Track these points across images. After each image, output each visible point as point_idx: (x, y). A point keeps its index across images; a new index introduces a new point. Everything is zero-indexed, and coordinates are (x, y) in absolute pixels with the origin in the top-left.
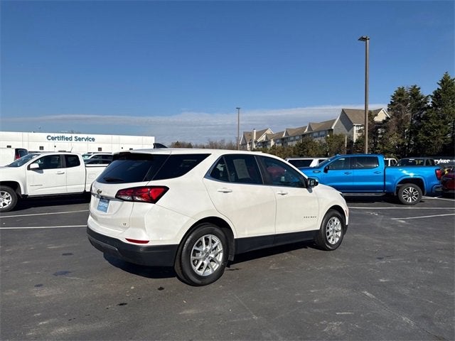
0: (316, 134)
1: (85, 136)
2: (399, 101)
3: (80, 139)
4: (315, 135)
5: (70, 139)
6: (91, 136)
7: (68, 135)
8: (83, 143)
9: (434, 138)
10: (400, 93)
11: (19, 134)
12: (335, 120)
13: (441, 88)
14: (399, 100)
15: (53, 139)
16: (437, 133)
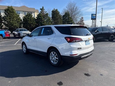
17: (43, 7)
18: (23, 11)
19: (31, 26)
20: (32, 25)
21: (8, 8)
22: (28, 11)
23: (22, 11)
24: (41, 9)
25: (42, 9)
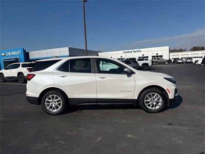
1: (137, 50)
3: (135, 52)
5: (131, 52)
6: (139, 50)
7: (130, 51)
8: (137, 53)
11: (114, 52)
15: (125, 53)
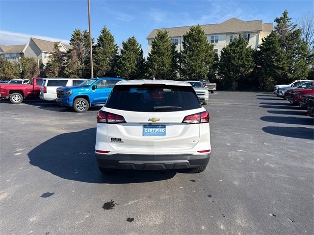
0: (9, 56)
2: (78, 38)
4: (6, 56)
9: (102, 66)
10: (77, 34)
12: (26, 45)
13: (102, 35)
14: (76, 38)
16: (104, 63)
17: (285, 14)
18: (227, 34)
19: (238, 72)
20: (242, 69)
21: (192, 31)
22: (241, 31)
23: (225, 33)
24: (277, 20)
25: (281, 21)
